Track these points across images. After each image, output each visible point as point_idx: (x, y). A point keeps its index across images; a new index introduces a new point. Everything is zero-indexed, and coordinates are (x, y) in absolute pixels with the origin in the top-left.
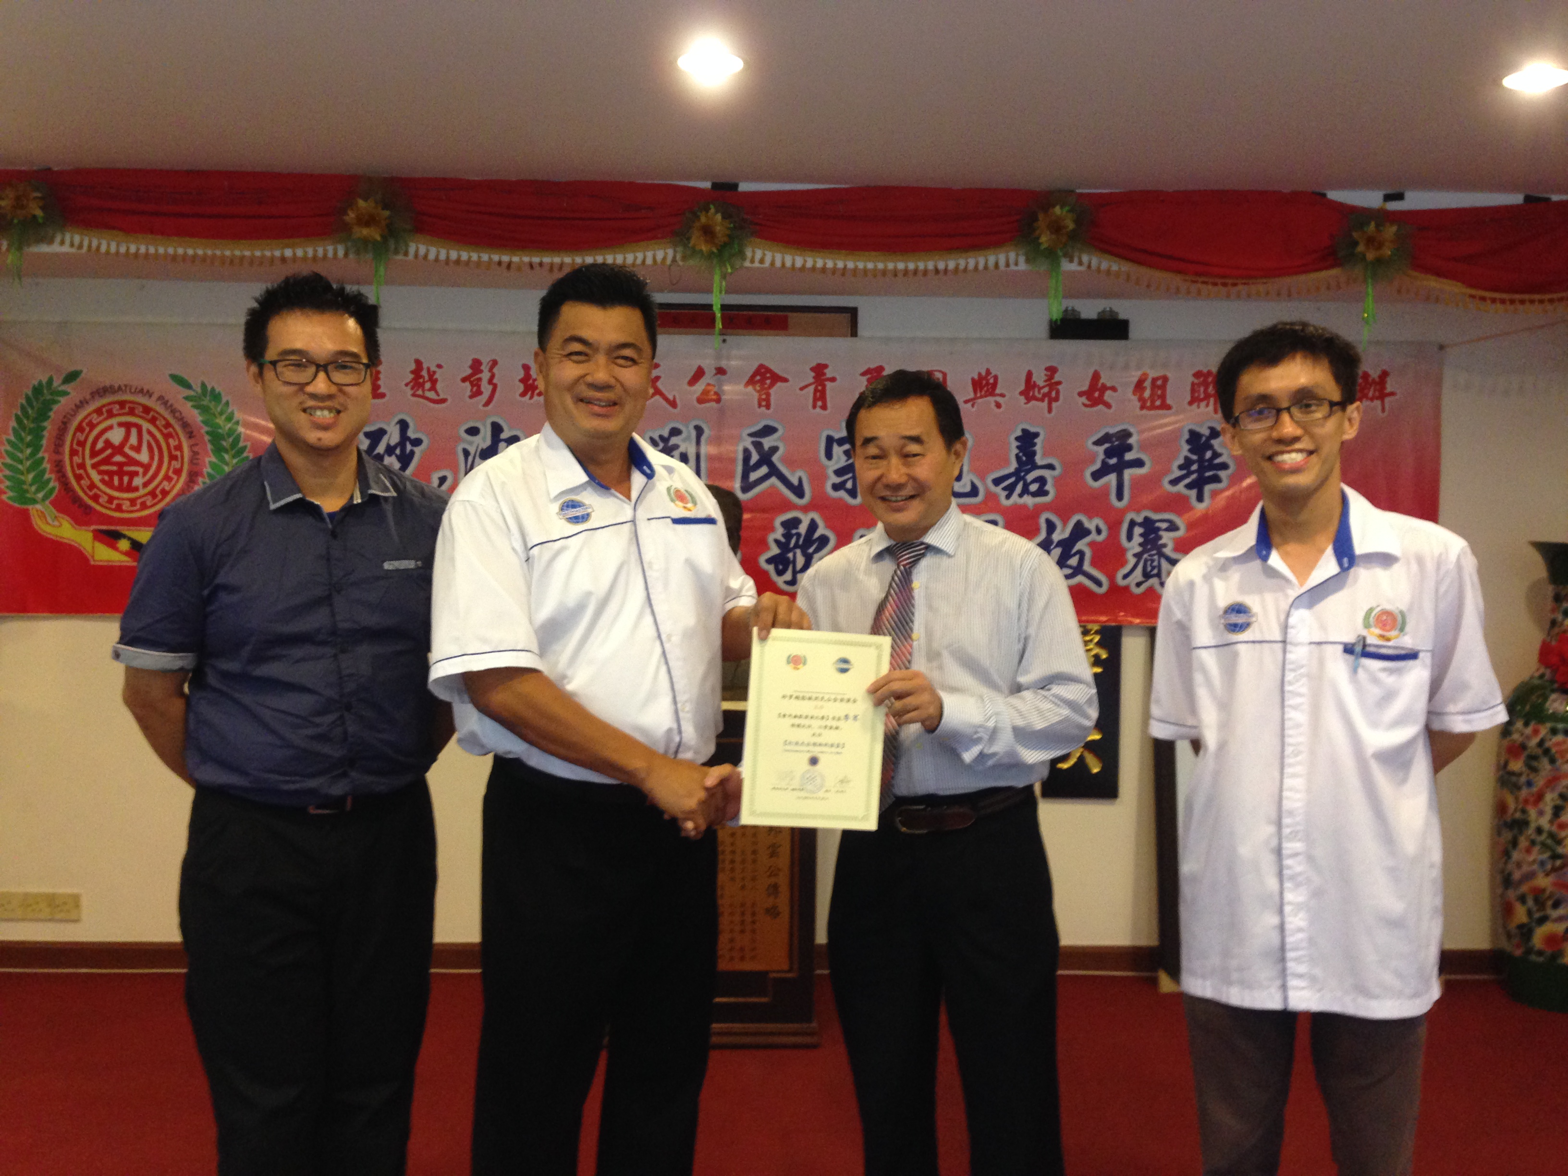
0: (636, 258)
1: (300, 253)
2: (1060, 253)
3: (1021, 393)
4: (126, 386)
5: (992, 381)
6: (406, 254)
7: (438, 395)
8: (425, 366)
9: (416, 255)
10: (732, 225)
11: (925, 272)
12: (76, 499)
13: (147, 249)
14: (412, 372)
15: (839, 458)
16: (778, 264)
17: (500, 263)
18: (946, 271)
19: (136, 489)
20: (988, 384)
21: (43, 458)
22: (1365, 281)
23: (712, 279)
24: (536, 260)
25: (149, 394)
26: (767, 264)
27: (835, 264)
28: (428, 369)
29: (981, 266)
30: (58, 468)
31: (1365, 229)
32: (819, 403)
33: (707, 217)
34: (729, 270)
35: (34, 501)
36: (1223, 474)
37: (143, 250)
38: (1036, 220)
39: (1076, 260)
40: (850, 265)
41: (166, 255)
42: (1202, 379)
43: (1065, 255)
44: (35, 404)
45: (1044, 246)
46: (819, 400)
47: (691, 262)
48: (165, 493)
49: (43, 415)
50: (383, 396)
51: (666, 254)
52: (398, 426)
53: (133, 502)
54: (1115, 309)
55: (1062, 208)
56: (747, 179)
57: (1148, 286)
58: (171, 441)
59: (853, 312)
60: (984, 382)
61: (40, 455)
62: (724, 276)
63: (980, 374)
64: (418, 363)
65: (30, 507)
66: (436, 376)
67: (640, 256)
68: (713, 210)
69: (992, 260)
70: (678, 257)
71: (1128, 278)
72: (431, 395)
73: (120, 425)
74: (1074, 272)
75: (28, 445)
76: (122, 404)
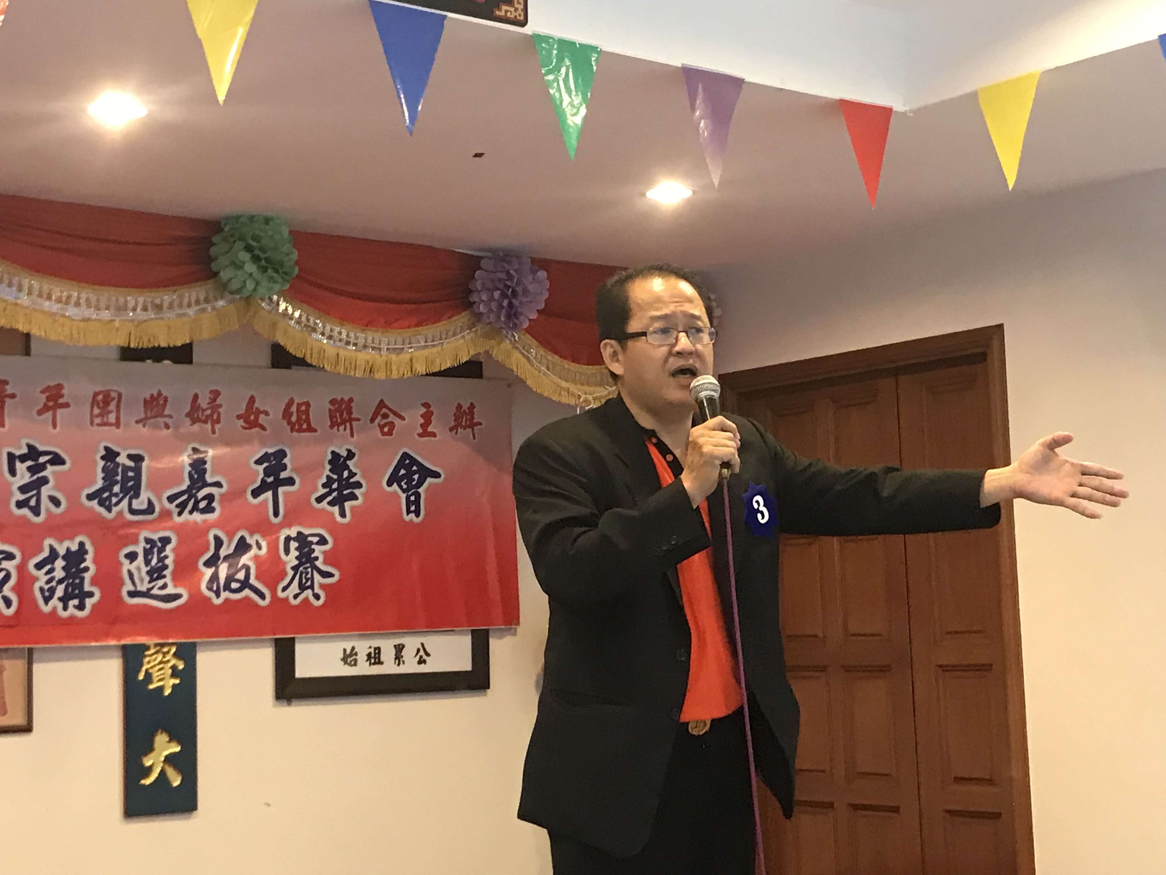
3: (188, 415)
15: (23, 476)
20: (158, 404)
60: (155, 403)
63: (151, 395)
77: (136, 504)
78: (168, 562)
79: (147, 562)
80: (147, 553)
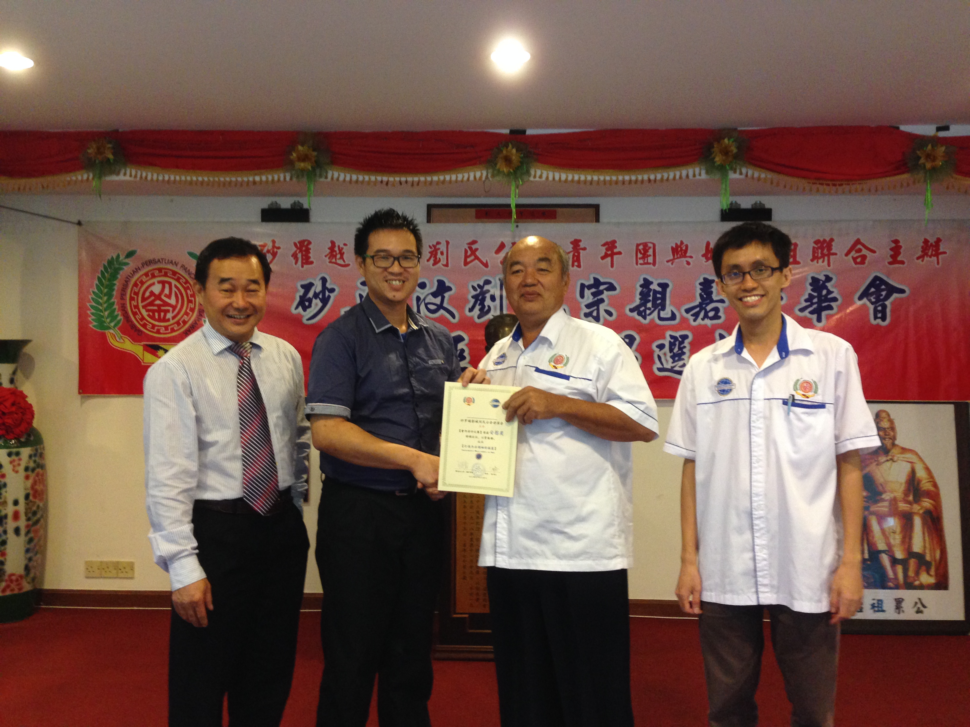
0: (463, 177)
1: (264, 178)
2: (728, 168)
3: (703, 256)
4: (162, 259)
5: (684, 248)
6: (326, 178)
7: (344, 261)
8: (337, 245)
9: (332, 178)
10: (522, 155)
11: (642, 181)
12: (133, 326)
13: (175, 178)
14: (329, 249)
15: (589, 297)
16: (551, 178)
17: (382, 182)
18: (655, 180)
19: (168, 320)
20: (681, 250)
21: (114, 302)
22: (925, 181)
23: (510, 188)
24: (403, 179)
25: (176, 264)
26: (544, 178)
27: (586, 178)
28: (339, 246)
29: (677, 177)
30: (123, 308)
31: (925, 149)
32: (576, 264)
33: (507, 151)
34: (521, 183)
35: (109, 328)
36: (833, 304)
37: (172, 178)
38: (713, 147)
39: (738, 171)
40: (595, 178)
41: (186, 181)
42: (819, 245)
43: (731, 169)
44: (109, 270)
45: (718, 163)
46: (576, 261)
47: (498, 178)
48: (185, 322)
49: (114, 276)
50: (312, 263)
51: (482, 174)
52: (321, 281)
53: (166, 328)
54: (763, 202)
55: (729, 139)
56: (531, 127)
57: (785, 187)
58: (188, 291)
59: (596, 208)
60: (679, 249)
61: (112, 300)
62: (517, 187)
63: (676, 244)
64: (333, 243)
65: (106, 331)
66: (344, 251)
67: (466, 176)
68: (510, 145)
69: (684, 173)
70: (489, 175)
71: (772, 183)
72: (341, 262)
73: (159, 282)
74: (738, 179)
75: (105, 295)
76: (160, 270)
77: (663, 314)
78: (684, 350)
79: (671, 350)
80: (672, 345)
